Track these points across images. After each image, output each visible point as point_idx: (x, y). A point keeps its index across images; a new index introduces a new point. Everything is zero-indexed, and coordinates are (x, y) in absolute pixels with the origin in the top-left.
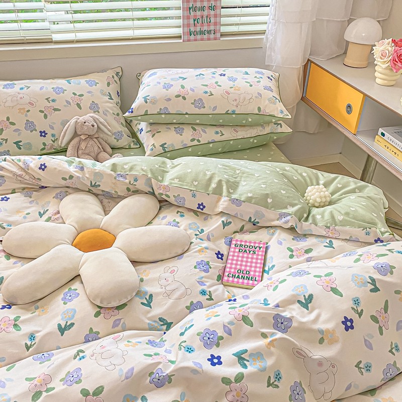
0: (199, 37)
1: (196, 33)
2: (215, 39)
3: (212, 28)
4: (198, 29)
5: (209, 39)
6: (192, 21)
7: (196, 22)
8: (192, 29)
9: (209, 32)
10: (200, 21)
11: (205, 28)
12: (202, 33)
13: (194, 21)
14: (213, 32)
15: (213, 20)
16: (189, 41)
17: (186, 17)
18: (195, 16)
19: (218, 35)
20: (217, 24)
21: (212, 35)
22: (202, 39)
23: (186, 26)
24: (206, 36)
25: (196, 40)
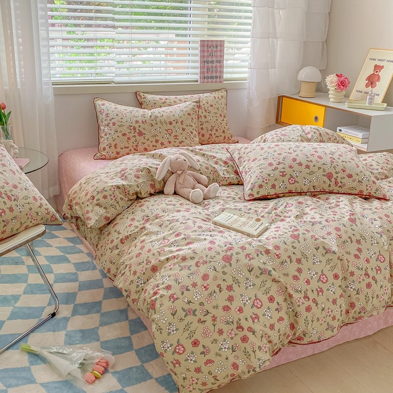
0: (210, 80)
1: (208, 78)
2: (220, 82)
3: (218, 75)
4: (210, 75)
5: (216, 82)
6: (206, 70)
7: (208, 70)
8: (206, 75)
9: (216, 77)
10: (211, 70)
11: (214, 75)
12: (212, 78)
14: (218, 77)
15: (219, 69)
16: (203, 82)
17: (202, 67)
18: (208, 66)
19: (222, 80)
20: (221, 72)
21: (218, 80)
22: (212, 82)
23: (202, 73)
24: (214, 80)
25: (208, 82)
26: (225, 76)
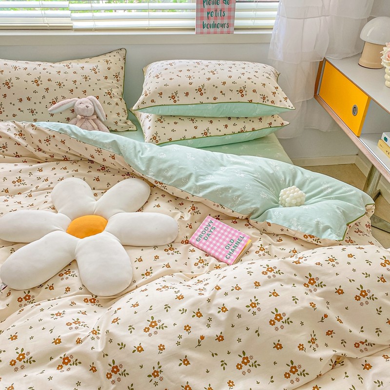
0: (212, 30)
1: (209, 26)
2: (229, 33)
3: (226, 21)
4: (211, 22)
5: (222, 33)
6: (205, 14)
7: (210, 15)
8: (206, 22)
9: (223, 26)
10: (214, 14)
11: (219, 21)
13: (208, 14)
14: (226, 26)
15: (226, 14)
16: (202, 33)
17: (199, 10)
18: (209, 9)
19: (232, 29)
20: (231, 18)
21: (225, 29)
22: (215, 33)
23: (199, 18)
24: (219, 30)
25: (209, 33)
26: (237, 23)
